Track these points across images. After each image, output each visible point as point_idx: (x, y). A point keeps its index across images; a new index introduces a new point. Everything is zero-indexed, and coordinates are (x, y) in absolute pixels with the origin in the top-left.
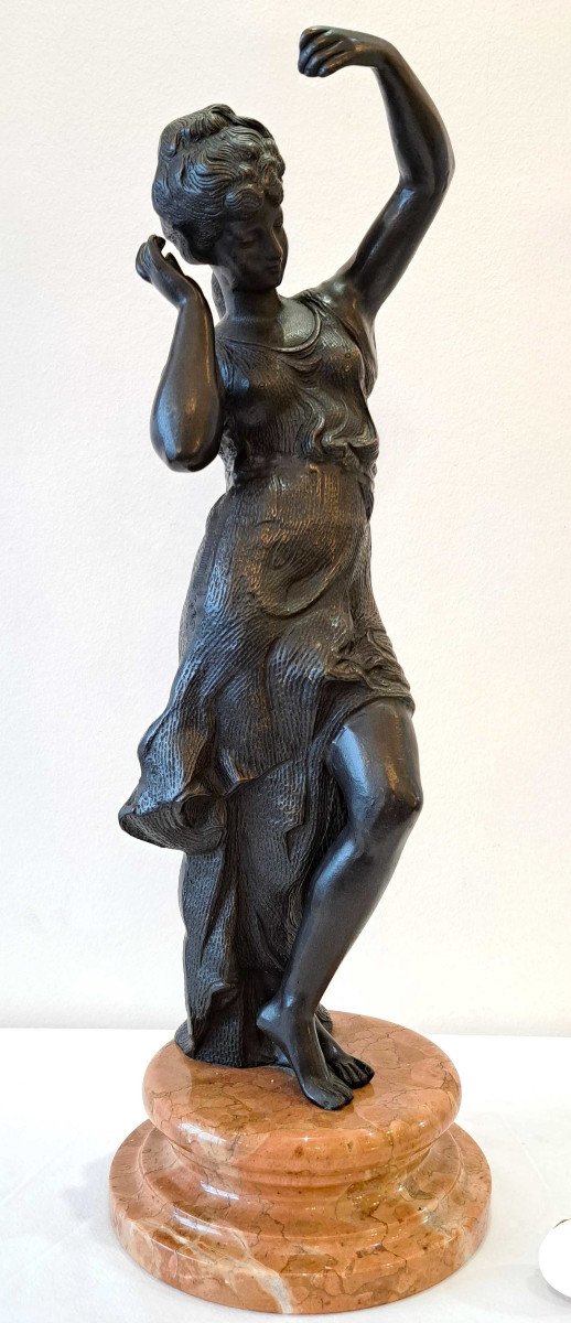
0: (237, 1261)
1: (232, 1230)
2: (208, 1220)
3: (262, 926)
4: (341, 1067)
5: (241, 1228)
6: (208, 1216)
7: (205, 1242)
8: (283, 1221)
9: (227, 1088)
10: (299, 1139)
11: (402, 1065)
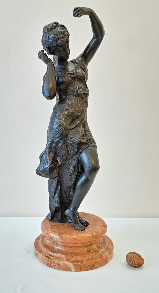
0: (63, 261)
3: (65, 194)
4: (82, 222)
5: (63, 255)
6: (56, 252)
7: (56, 258)
8: (72, 253)
9: (59, 227)
10: (75, 236)
11: (95, 222)
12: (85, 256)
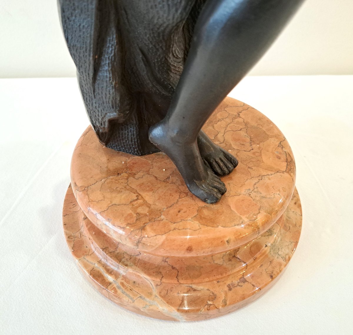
0: (148, 299)
1: (143, 275)
2: (126, 265)
4: (214, 163)
5: (149, 275)
6: (126, 263)
7: (126, 281)
8: (177, 266)
9: (131, 178)
10: (188, 237)
11: (254, 146)
12: (221, 278)
